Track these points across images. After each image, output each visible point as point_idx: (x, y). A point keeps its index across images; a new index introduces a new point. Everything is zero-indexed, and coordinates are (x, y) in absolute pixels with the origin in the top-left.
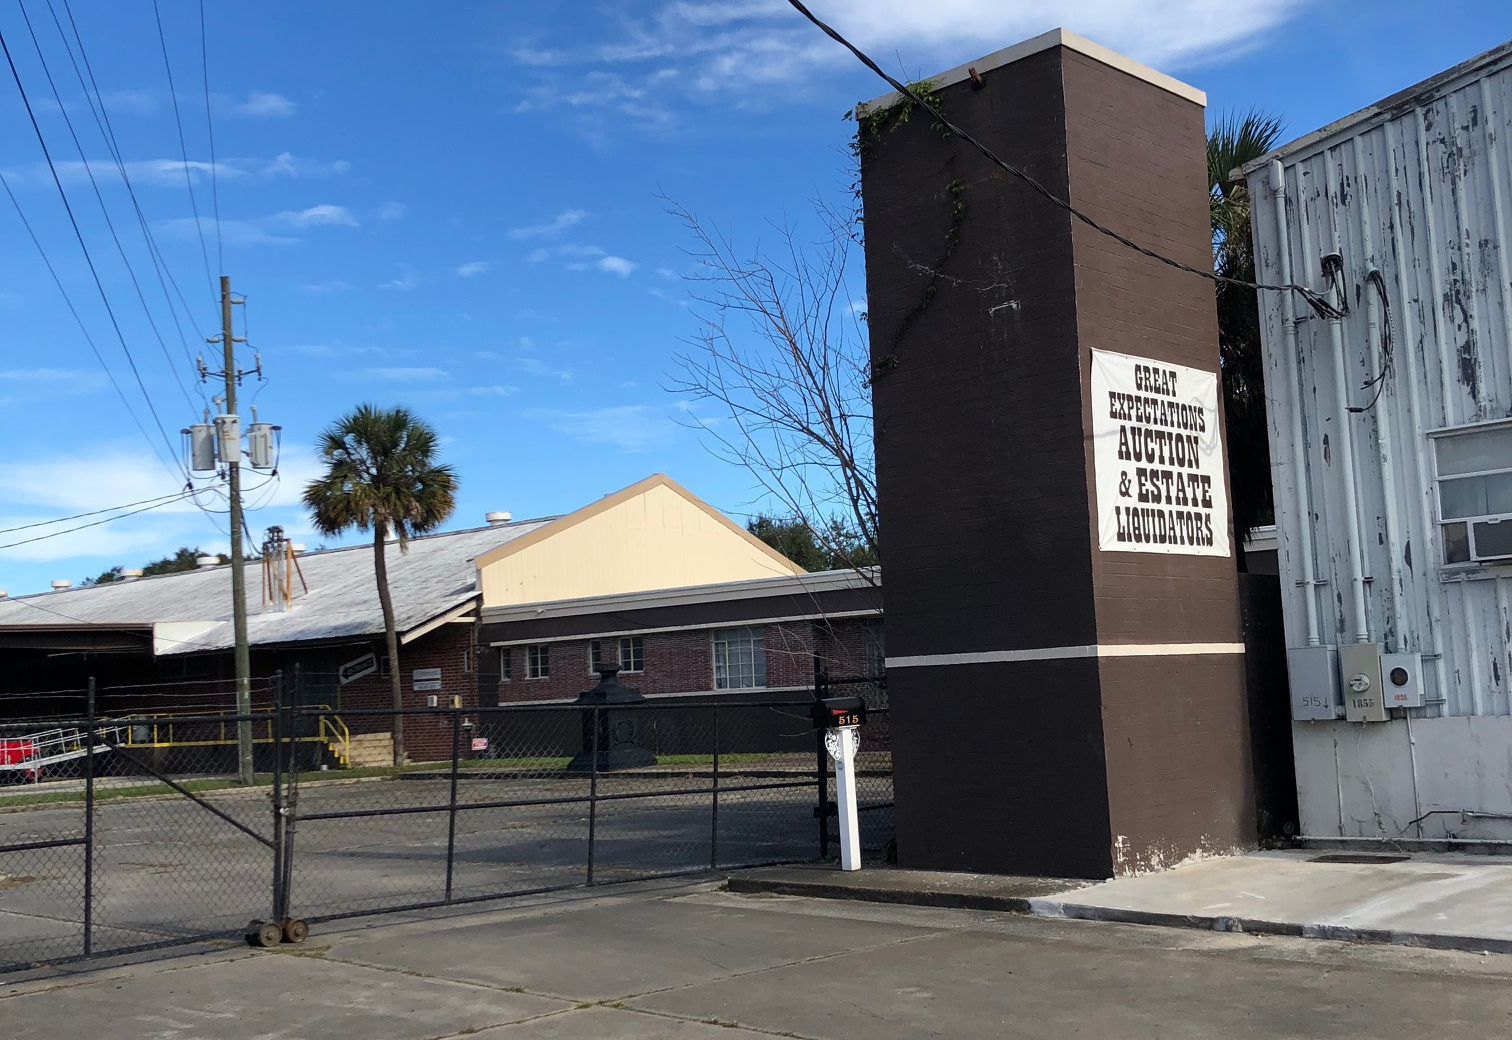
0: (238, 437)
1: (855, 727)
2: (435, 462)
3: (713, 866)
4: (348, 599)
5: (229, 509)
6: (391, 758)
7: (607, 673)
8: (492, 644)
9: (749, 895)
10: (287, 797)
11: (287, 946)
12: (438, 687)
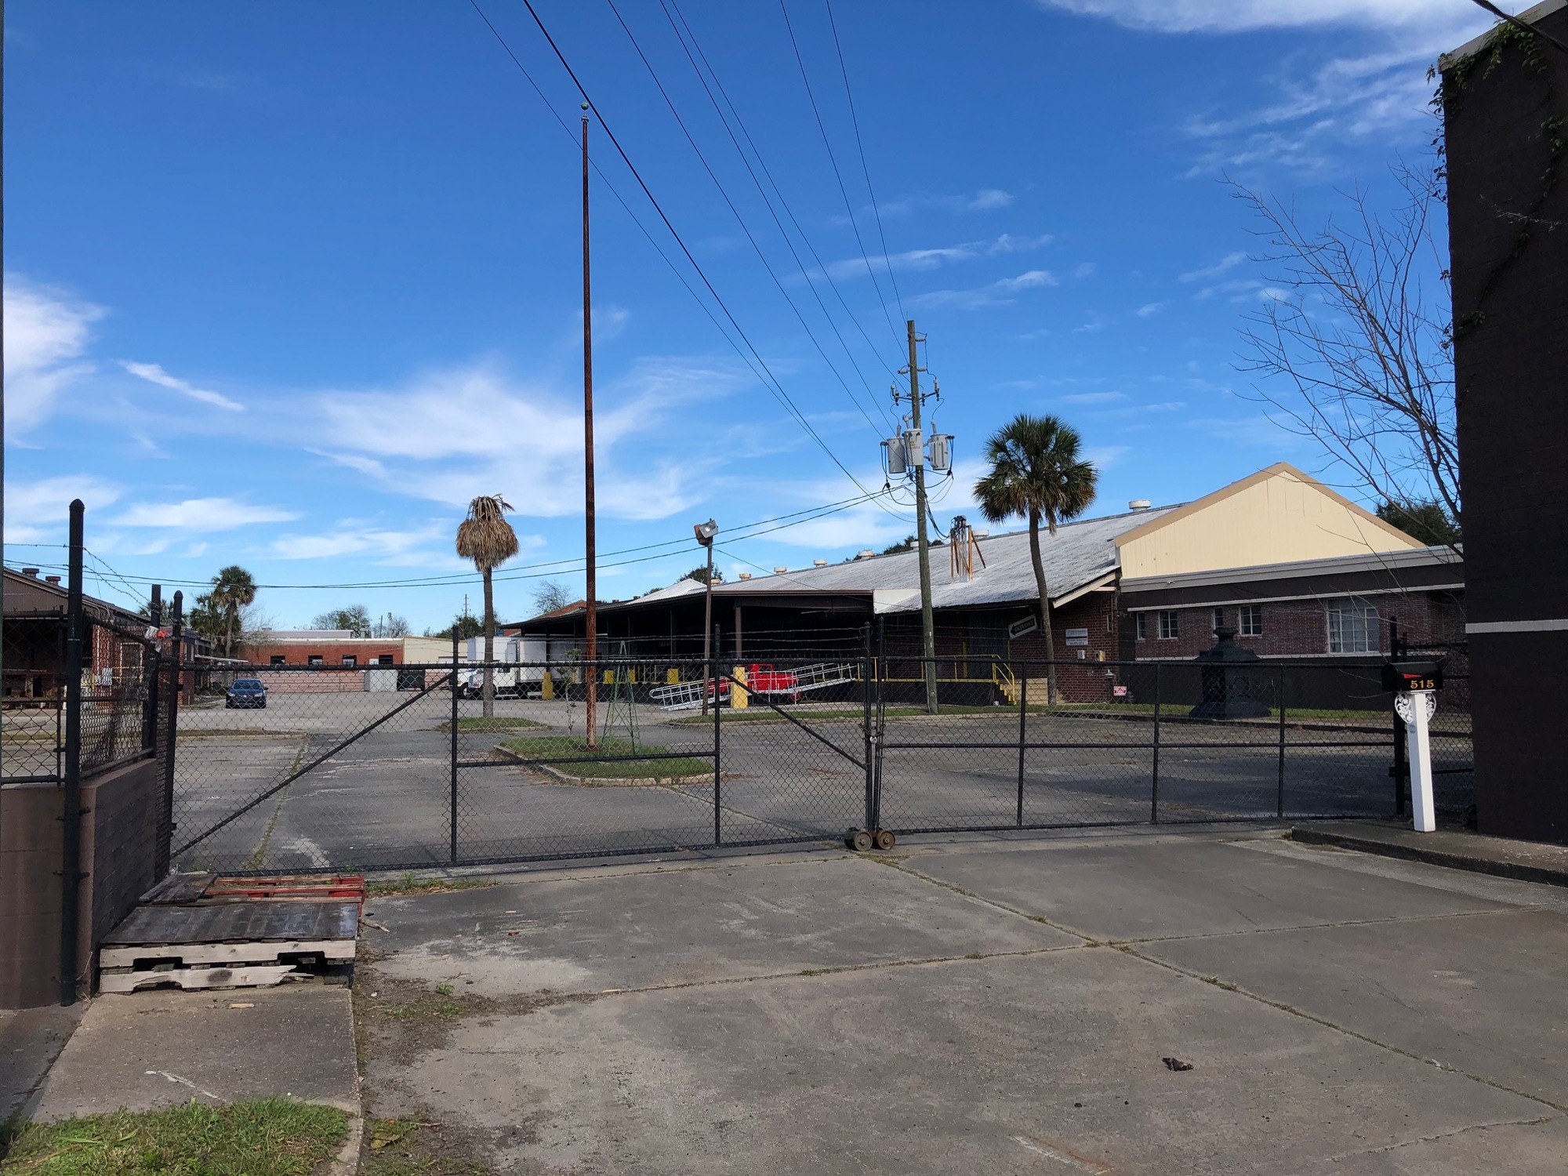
0: (922, 447)
1: (1430, 691)
2: (1079, 459)
3: (1280, 815)
4: (1015, 572)
5: (916, 503)
6: (1046, 697)
7: (1226, 636)
8: (1129, 610)
9: (1311, 846)
10: (876, 728)
11: (875, 853)
12: (1086, 643)
